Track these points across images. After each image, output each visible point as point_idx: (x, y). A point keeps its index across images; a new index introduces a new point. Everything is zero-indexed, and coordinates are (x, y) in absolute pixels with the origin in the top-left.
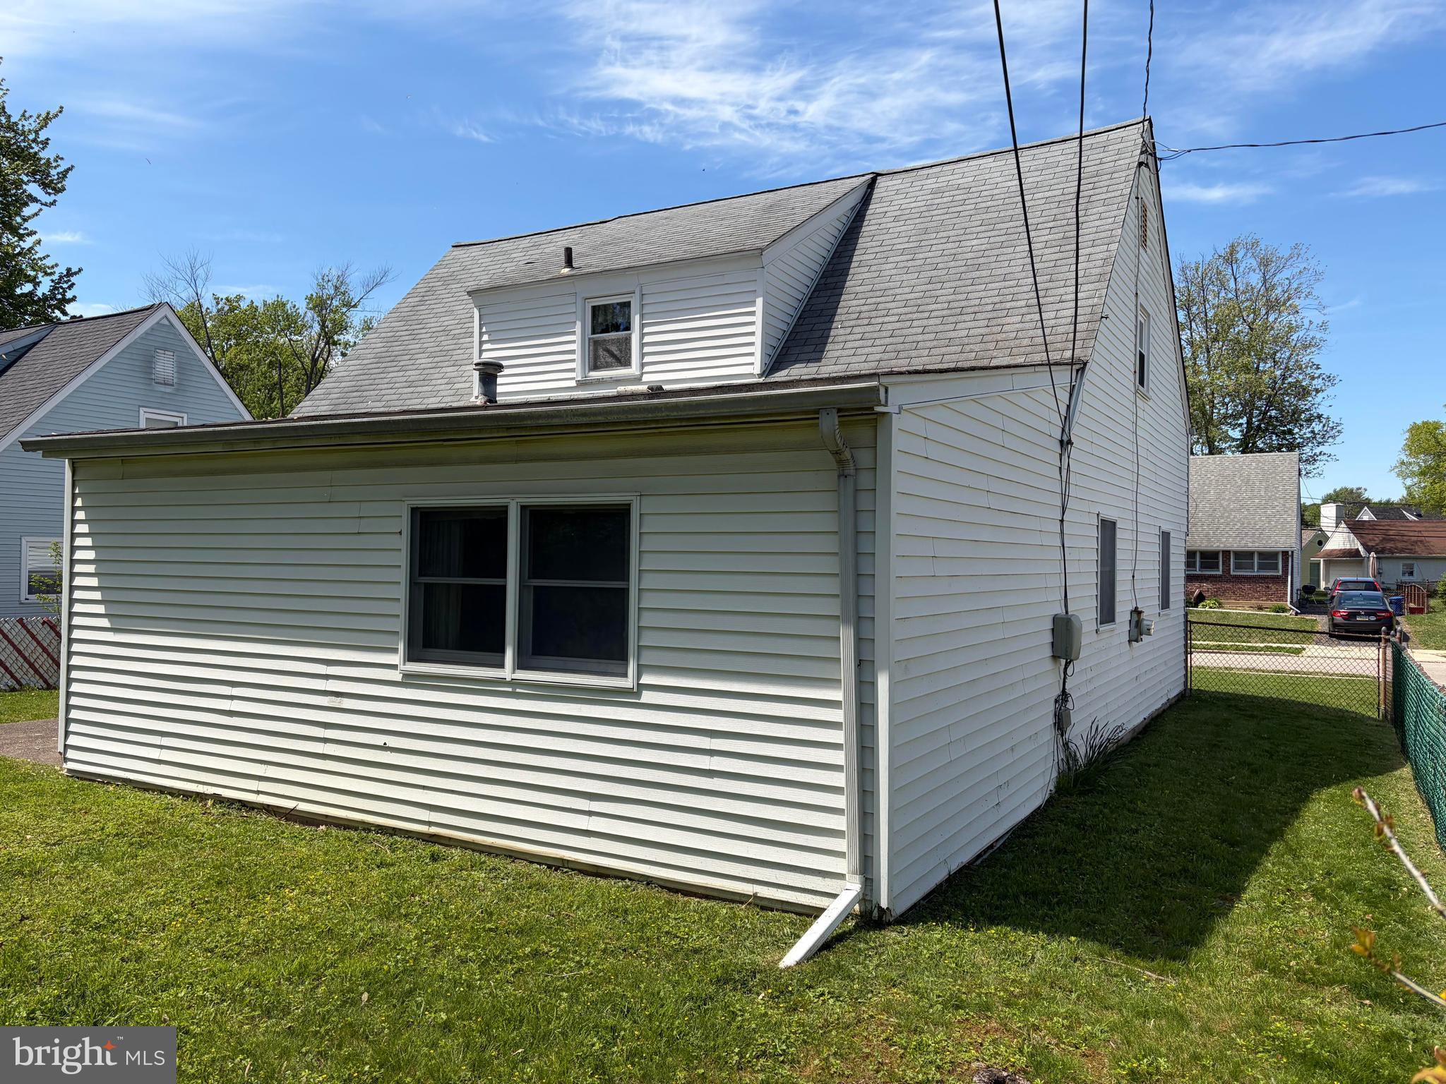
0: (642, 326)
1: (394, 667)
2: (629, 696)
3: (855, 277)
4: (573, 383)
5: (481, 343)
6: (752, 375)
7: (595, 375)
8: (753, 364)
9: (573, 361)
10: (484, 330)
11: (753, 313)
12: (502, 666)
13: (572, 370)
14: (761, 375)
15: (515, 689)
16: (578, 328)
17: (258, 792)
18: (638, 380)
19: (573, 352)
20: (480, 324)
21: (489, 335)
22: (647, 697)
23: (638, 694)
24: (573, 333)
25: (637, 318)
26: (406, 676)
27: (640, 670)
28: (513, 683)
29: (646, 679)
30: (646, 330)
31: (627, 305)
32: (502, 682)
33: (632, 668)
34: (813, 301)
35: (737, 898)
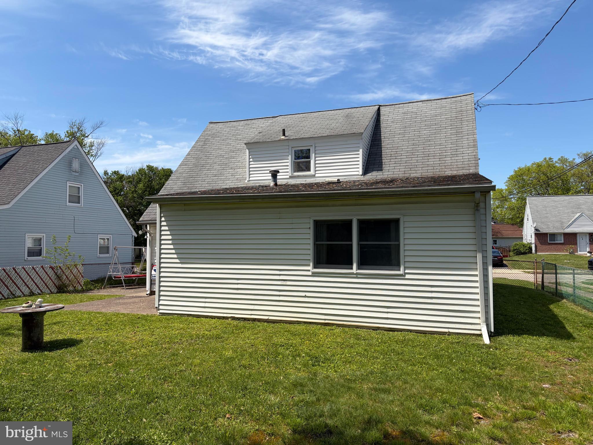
0: (315, 157)
1: (309, 271)
2: (402, 277)
3: (384, 142)
4: (288, 177)
5: (250, 162)
6: (358, 175)
7: (296, 174)
8: (359, 171)
9: (288, 169)
10: (251, 157)
11: (358, 154)
12: (352, 269)
13: (288, 172)
14: (362, 175)
15: (357, 275)
16: (290, 157)
17: (251, 315)
18: (314, 176)
19: (288, 166)
20: (249, 155)
21: (253, 159)
22: (407, 276)
23: (405, 276)
24: (288, 159)
25: (313, 155)
26: (312, 273)
27: (405, 268)
28: (357, 274)
29: (407, 271)
30: (317, 159)
31: (309, 150)
32: (353, 274)
33: (402, 268)
34: (371, 150)
35: (433, 333)
